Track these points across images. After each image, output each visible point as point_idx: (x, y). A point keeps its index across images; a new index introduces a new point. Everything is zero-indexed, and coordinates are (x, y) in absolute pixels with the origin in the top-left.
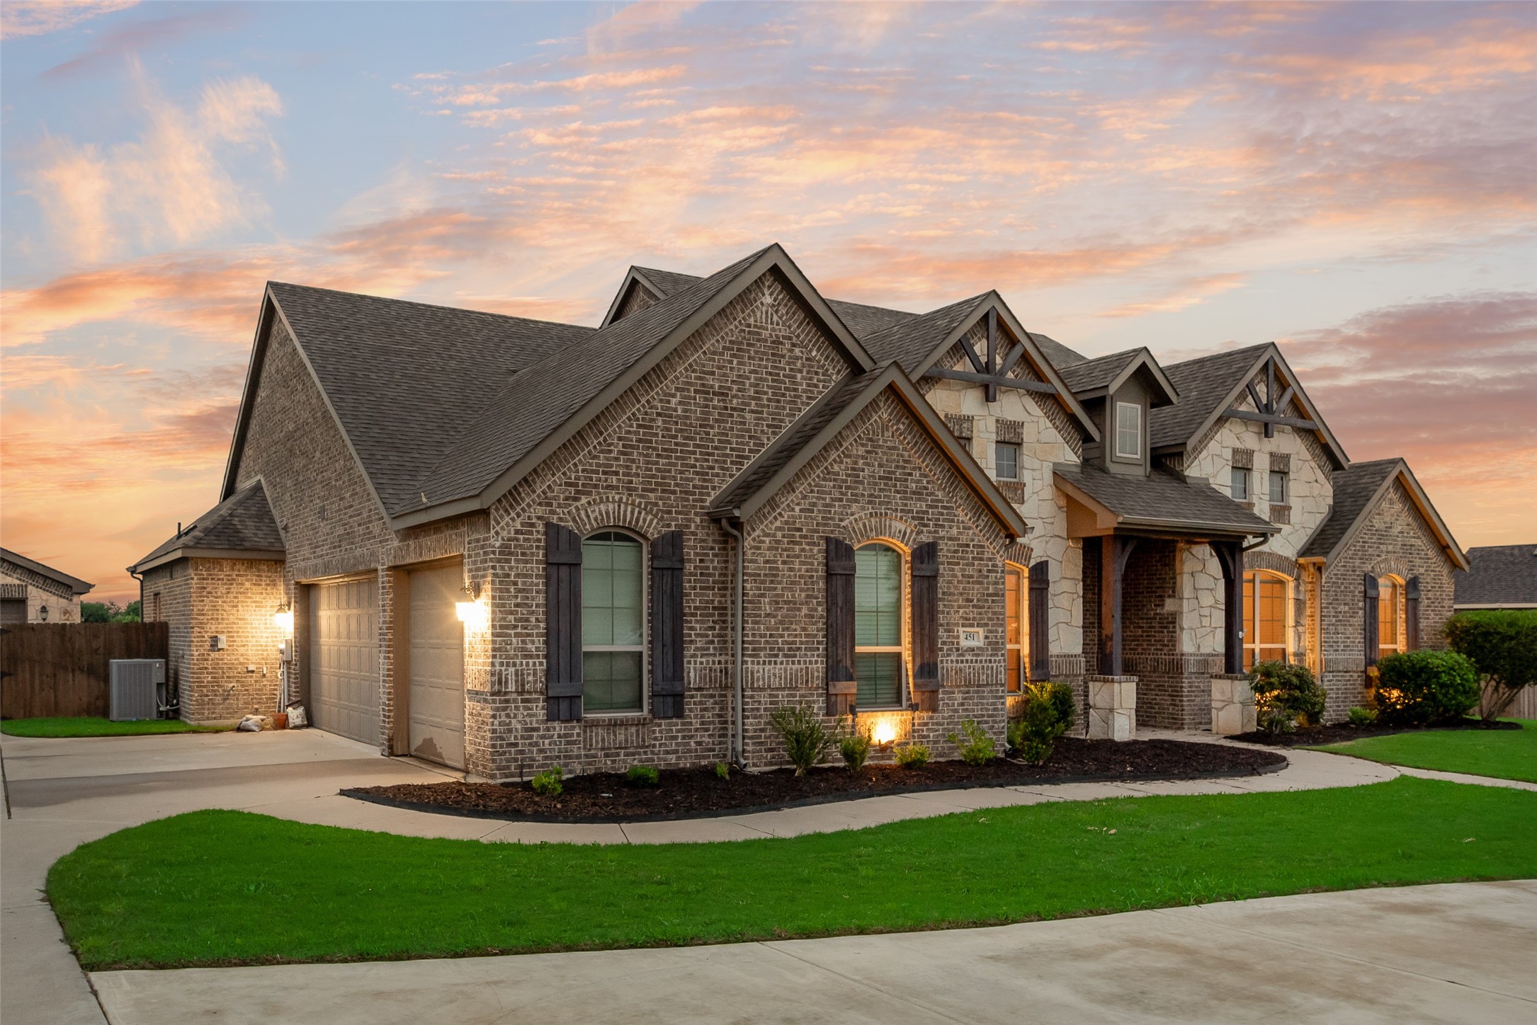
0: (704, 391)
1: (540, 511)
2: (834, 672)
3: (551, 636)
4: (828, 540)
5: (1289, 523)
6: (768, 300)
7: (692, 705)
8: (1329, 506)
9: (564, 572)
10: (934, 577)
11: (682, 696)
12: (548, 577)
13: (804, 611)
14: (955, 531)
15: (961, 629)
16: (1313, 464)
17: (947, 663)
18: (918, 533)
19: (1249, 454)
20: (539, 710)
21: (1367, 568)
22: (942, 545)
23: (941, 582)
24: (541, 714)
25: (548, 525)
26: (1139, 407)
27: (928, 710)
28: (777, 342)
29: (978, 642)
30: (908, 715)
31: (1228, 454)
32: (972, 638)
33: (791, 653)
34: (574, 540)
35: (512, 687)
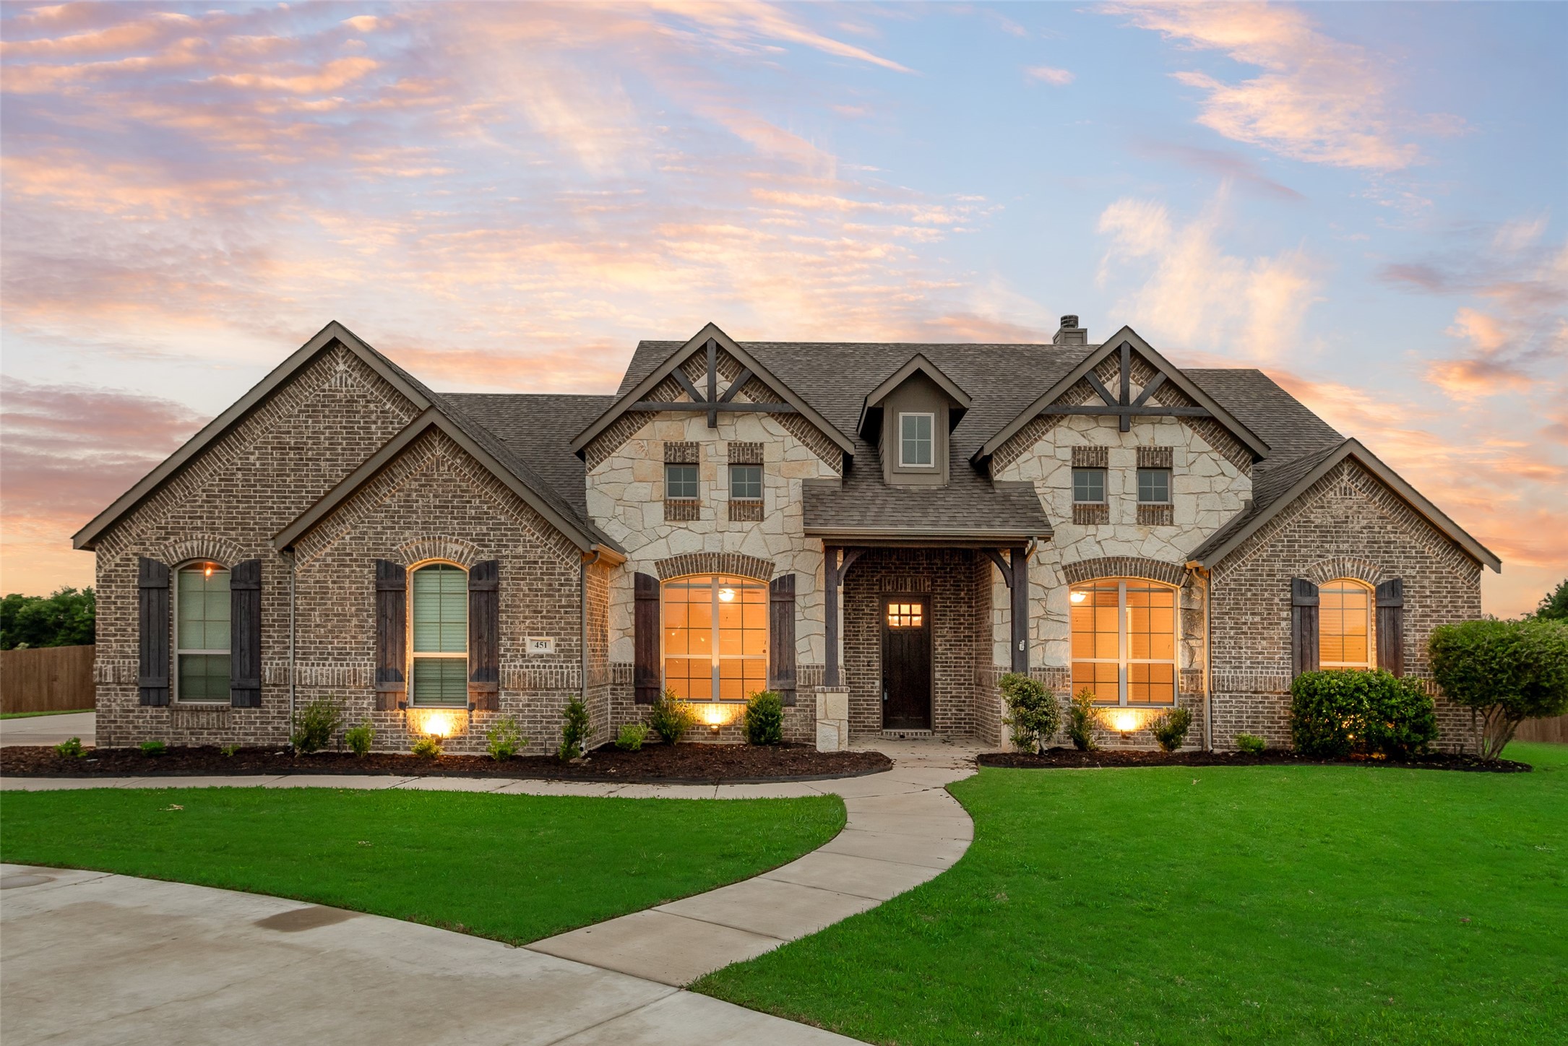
0: (281, 447)
1: (136, 549)
2: (387, 673)
3: (144, 641)
4: (378, 562)
5: (1172, 523)
6: (341, 367)
7: (269, 698)
8: (1246, 502)
9: (154, 594)
10: (495, 591)
11: (259, 690)
12: (141, 598)
13: (355, 621)
14: (520, 550)
15: (528, 639)
16: (1216, 455)
17: (509, 668)
18: (477, 553)
19: (1102, 452)
20: (134, 697)
21: (1299, 571)
22: (505, 562)
23: (503, 596)
24: (136, 699)
25: (141, 559)
26: (932, 415)
27: (487, 709)
28: (351, 401)
29: (550, 649)
30: (462, 714)
31: (1068, 454)
32: (540, 646)
33: (342, 656)
34: (164, 572)
35: (110, 679)
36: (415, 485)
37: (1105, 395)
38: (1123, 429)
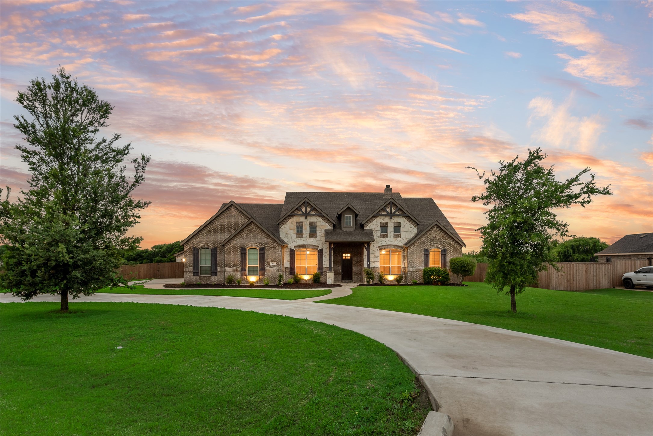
0: (221, 225)
1: (192, 245)
2: (243, 269)
3: (194, 264)
4: (241, 248)
5: (401, 238)
6: (233, 209)
7: (219, 274)
8: (416, 233)
9: (196, 254)
10: (264, 253)
11: (217, 273)
12: (193, 255)
13: (236, 259)
14: (269, 245)
15: (270, 262)
16: (410, 224)
17: (267, 268)
18: (261, 246)
19: (387, 223)
20: (192, 274)
21: (426, 247)
22: (266, 248)
23: (266, 254)
24: (192, 275)
25: (193, 247)
26: (352, 216)
27: (263, 276)
28: (235, 216)
29: (275, 264)
30: (258, 277)
31: (379, 224)
32: (273, 264)
33: (234, 266)
34: (198, 250)
35: (187, 271)
36: (248, 233)
37: (387, 212)
38: (391, 218)
